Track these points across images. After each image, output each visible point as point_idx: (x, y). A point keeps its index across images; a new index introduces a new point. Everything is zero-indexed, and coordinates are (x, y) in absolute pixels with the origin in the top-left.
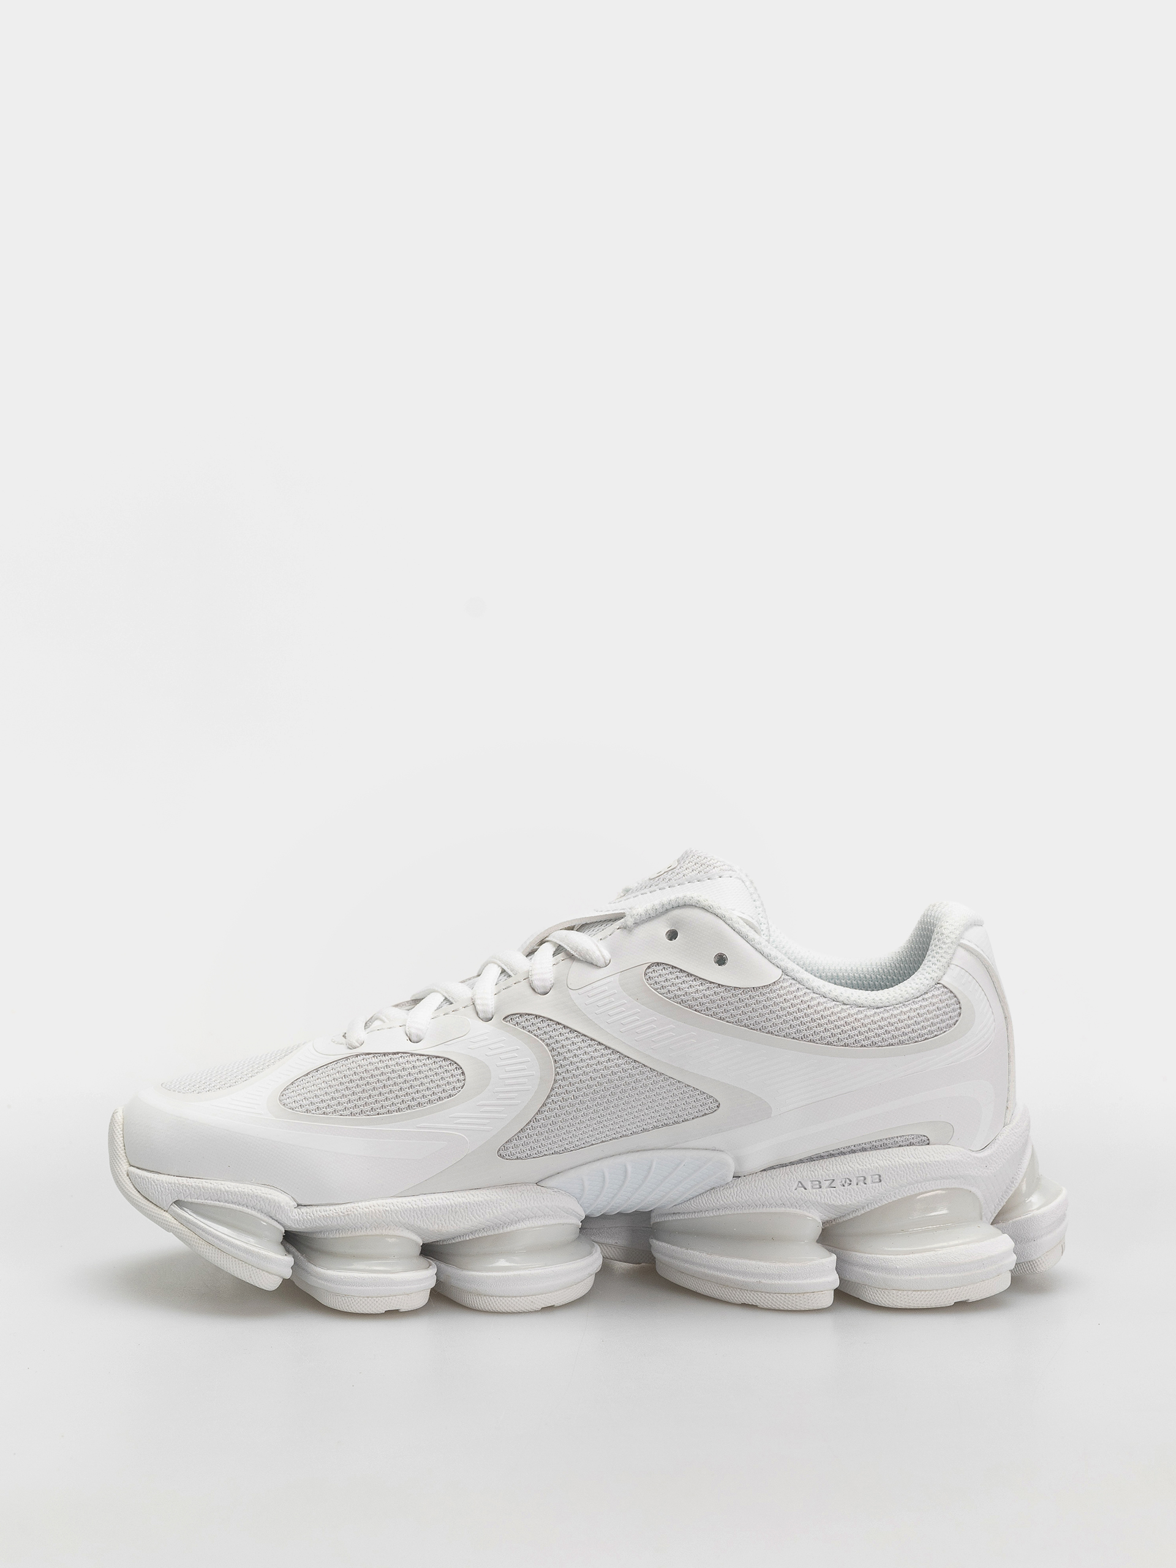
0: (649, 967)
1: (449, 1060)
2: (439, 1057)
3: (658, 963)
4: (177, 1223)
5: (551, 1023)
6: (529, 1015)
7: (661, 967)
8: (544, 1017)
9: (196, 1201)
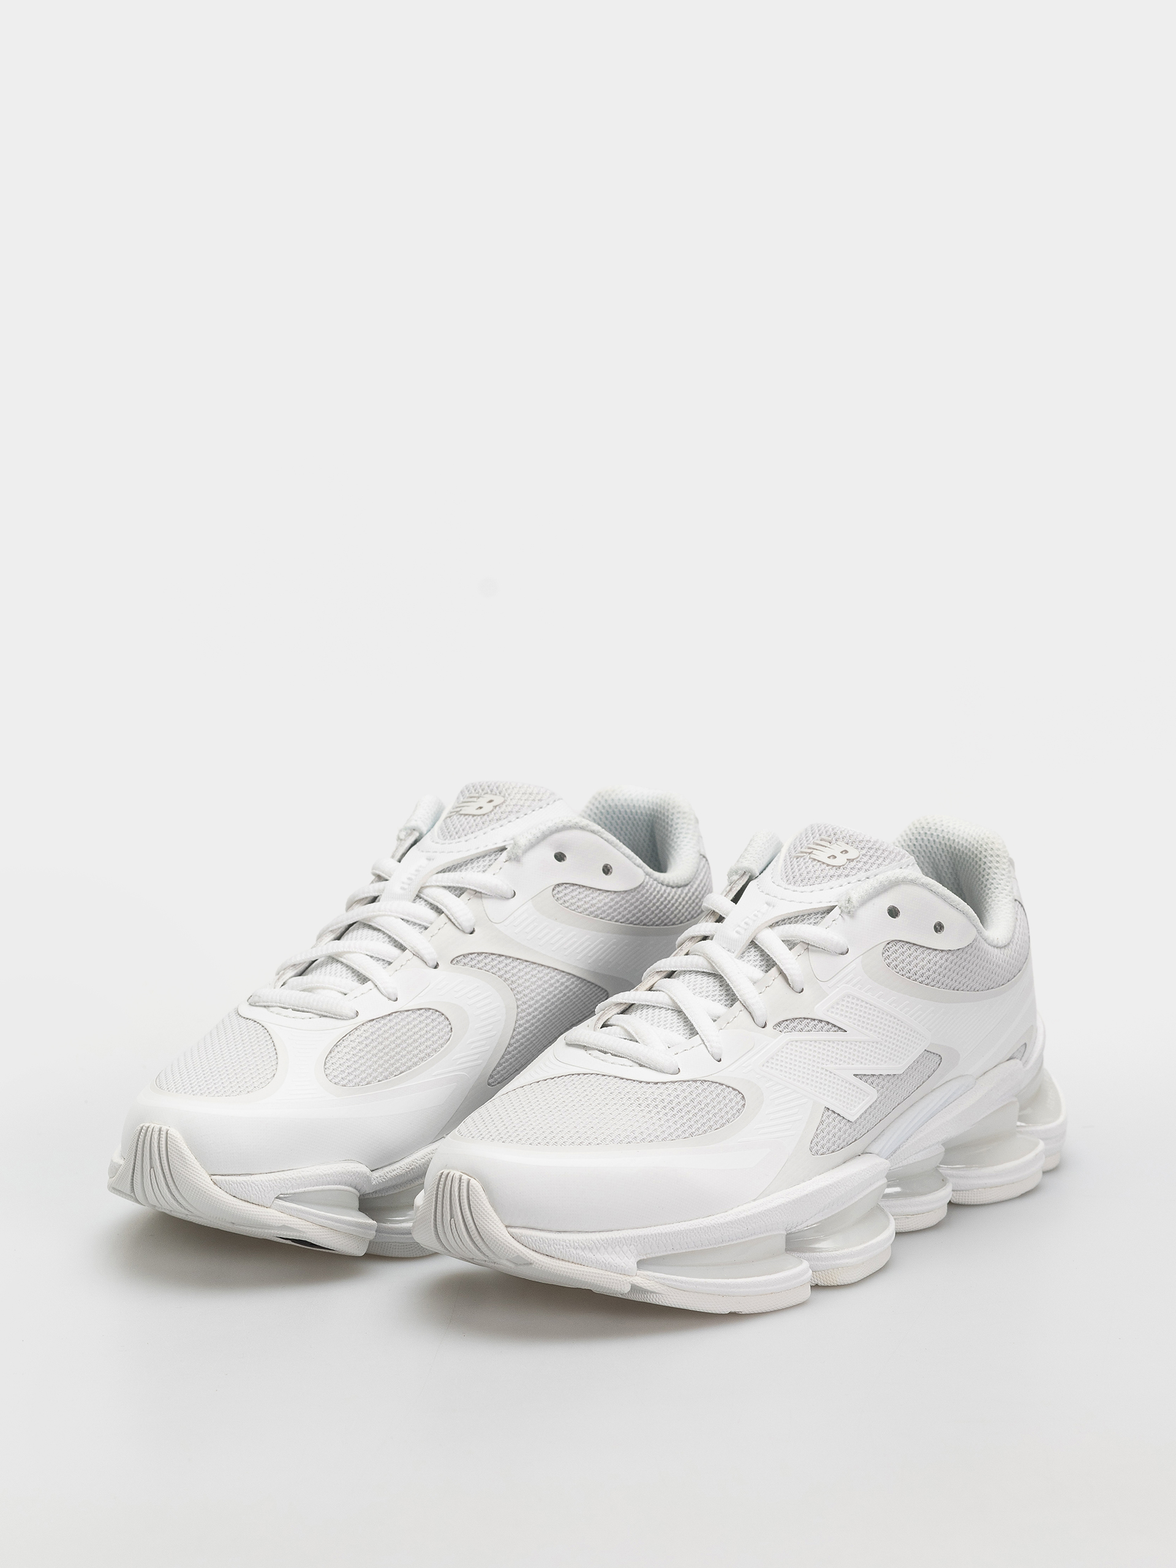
0: (553, 890)
1: (430, 1009)
2: (421, 1009)
3: (558, 885)
4: (286, 1215)
5: (494, 957)
6: (471, 954)
7: (563, 887)
8: (486, 953)
9: (298, 1191)
